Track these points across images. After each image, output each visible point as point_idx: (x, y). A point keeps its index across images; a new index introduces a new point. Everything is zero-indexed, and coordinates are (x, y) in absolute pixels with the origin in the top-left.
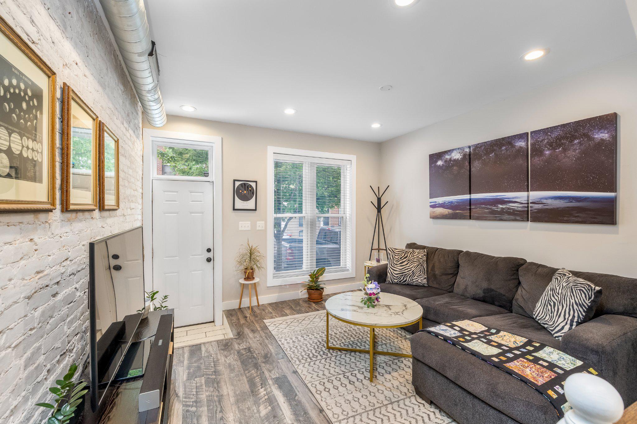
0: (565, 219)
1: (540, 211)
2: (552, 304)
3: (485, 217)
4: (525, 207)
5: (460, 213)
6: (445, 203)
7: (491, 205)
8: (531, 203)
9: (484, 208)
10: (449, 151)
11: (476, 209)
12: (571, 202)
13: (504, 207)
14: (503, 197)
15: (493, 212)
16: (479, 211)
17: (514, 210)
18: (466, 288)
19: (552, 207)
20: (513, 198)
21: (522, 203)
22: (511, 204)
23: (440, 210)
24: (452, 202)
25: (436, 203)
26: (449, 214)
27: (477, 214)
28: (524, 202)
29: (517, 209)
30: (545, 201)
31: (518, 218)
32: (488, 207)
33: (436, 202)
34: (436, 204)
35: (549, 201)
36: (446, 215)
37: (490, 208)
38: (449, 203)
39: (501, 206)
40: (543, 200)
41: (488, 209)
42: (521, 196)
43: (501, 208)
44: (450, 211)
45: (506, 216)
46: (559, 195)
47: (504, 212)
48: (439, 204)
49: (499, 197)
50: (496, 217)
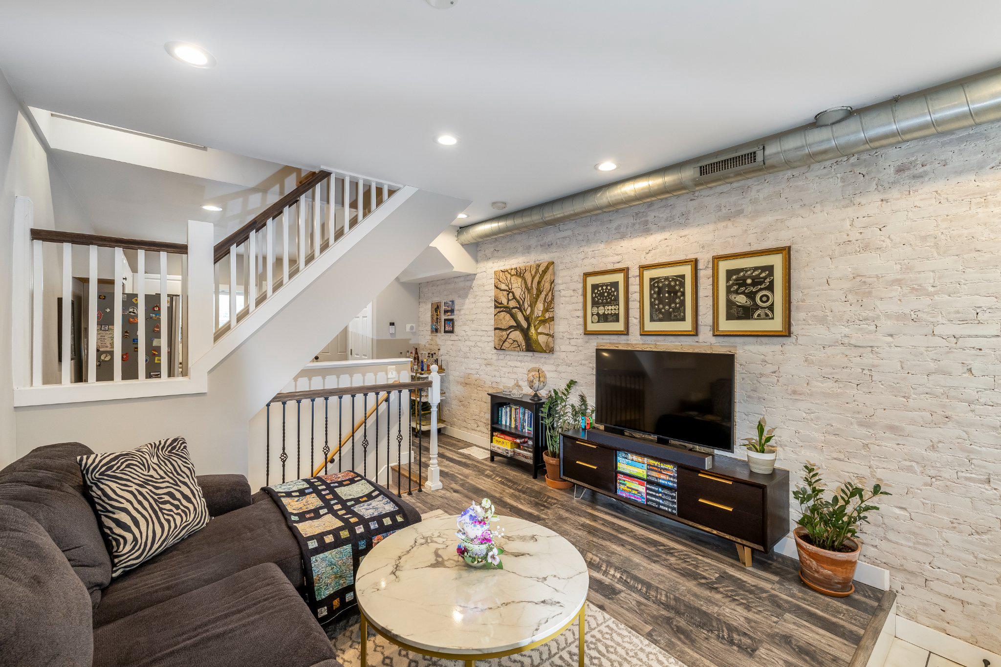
2: (167, 498)
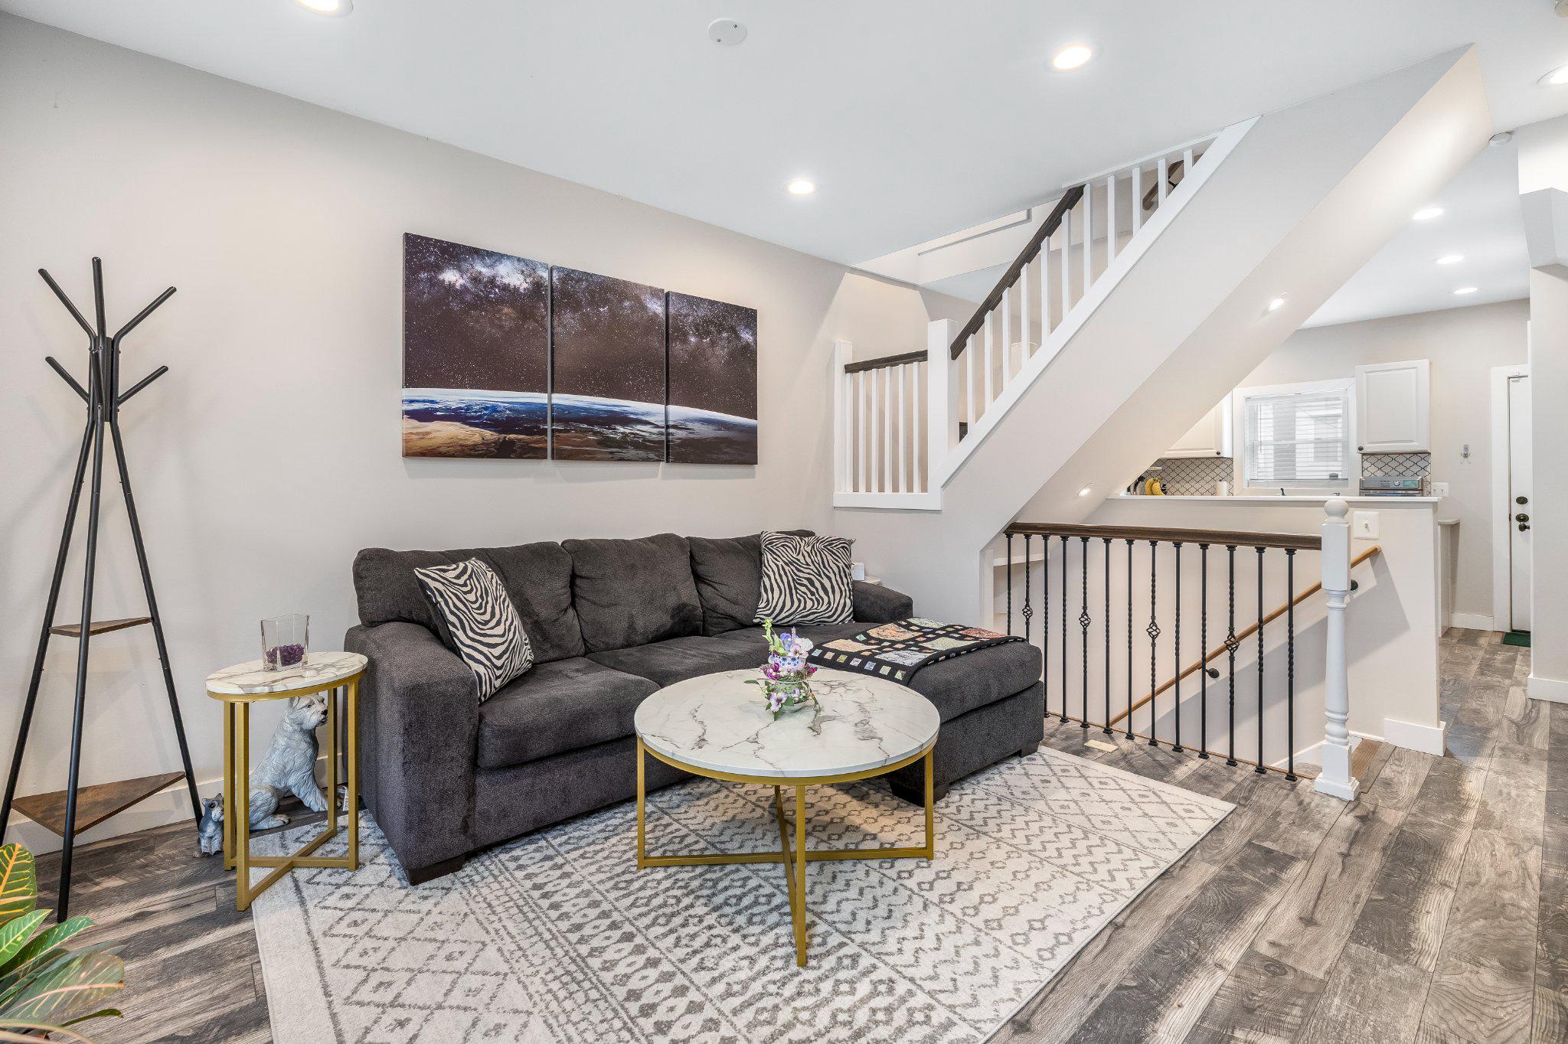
0: (714, 456)
1: (685, 443)
3: (589, 454)
4: (661, 434)
5: (520, 440)
6: (468, 408)
7: (601, 425)
8: (675, 427)
9: (586, 431)
10: (490, 254)
11: (568, 431)
12: (720, 430)
13: (627, 431)
14: (626, 409)
15: (606, 442)
16: (575, 437)
17: (645, 439)
18: (631, 626)
19: (698, 437)
20: (643, 414)
21: (657, 426)
22: (639, 427)
23: (451, 428)
24: (494, 409)
25: (437, 406)
26: (486, 444)
27: (573, 446)
28: (660, 424)
29: (650, 438)
30: (690, 425)
31: (652, 455)
32: (596, 428)
33: (432, 402)
34: (437, 410)
35: (696, 426)
36: (474, 447)
37: (599, 432)
38: (486, 408)
39: (622, 430)
40: (687, 423)
41: (595, 433)
42: (653, 411)
43: (622, 433)
44: (489, 434)
45: (632, 452)
46: (706, 416)
47: (627, 442)
48: (448, 409)
49: (616, 409)
50: (611, 453)
